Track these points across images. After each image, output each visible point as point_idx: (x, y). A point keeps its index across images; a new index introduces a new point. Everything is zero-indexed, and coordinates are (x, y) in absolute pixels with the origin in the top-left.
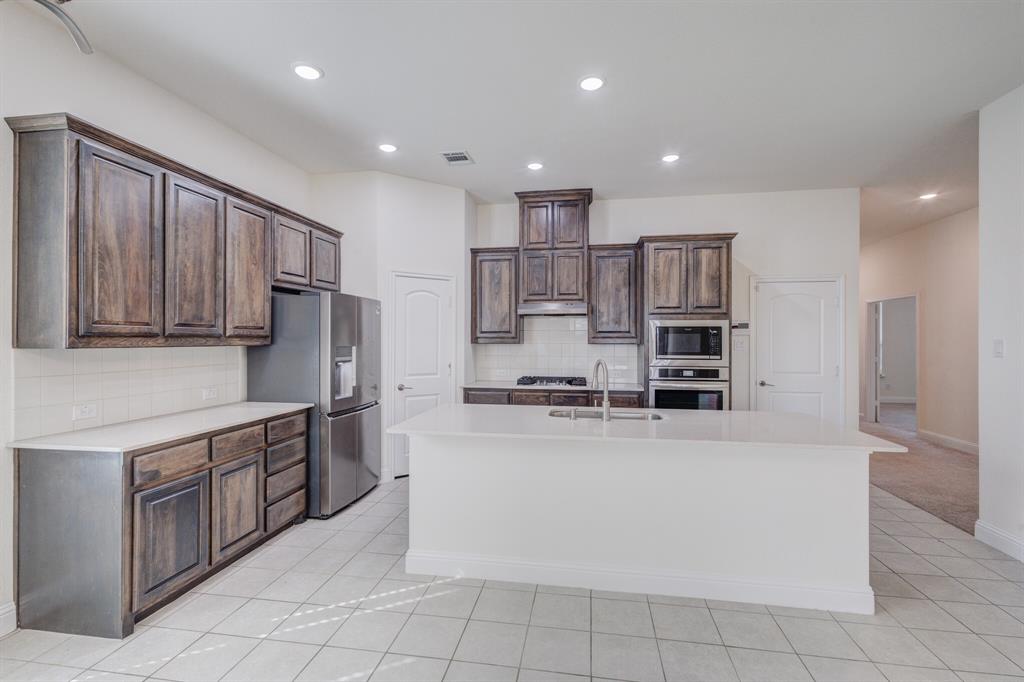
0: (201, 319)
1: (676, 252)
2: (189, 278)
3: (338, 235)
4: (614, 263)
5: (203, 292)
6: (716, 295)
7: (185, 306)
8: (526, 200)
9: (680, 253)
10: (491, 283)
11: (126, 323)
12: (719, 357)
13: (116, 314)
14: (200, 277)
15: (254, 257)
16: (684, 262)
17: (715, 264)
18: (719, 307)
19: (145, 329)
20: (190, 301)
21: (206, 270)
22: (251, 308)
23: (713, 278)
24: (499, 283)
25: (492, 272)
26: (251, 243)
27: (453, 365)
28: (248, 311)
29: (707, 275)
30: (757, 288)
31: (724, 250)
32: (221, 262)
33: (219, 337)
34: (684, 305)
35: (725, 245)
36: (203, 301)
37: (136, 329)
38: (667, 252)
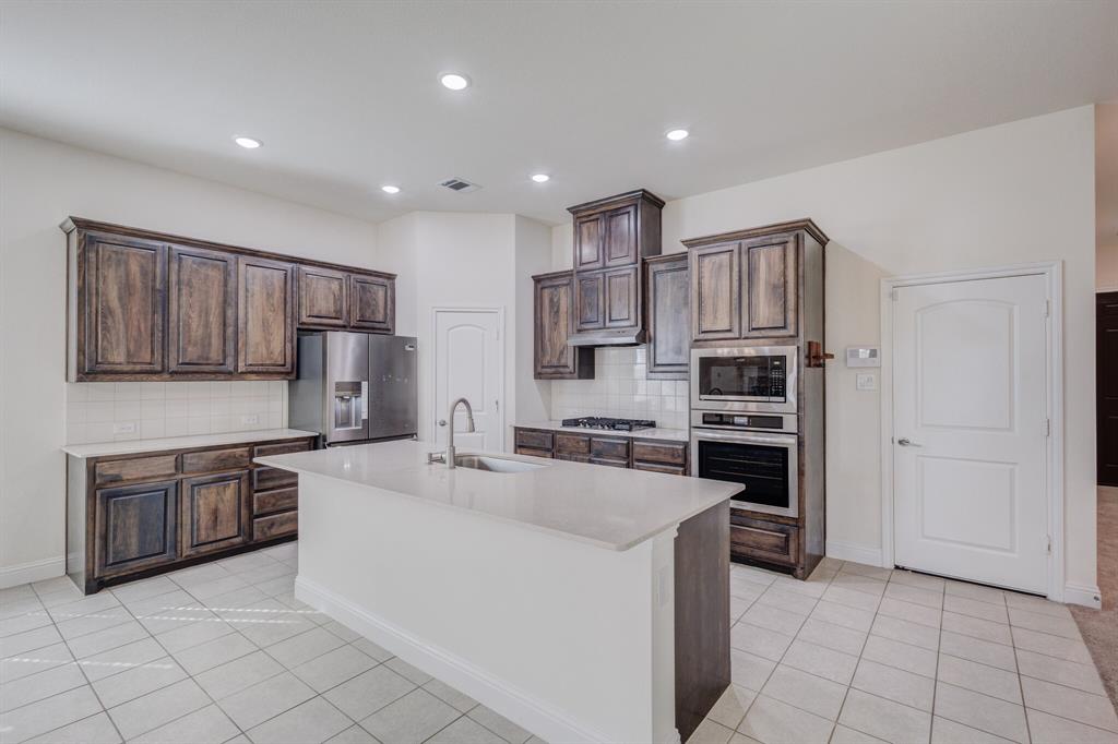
0: (207, 359)
1: (725, 257)
2: (194, 326)
3: (391, 277)
4: (673, 278)
5: (210, 337)
6: (779, 309)
7: (190, 349)
8: (579, 215)
9: (731, 256)
10: (550, 312)
11: (128, 363)
12: (782, 399)
13: (118, 356)
14: (207, 325)
15: (273, 305)
16: (736, 269)
17: (778, 267)
18: (784, 327)
19: (148, 367)
20: (195, 345)
21: (214, 320)
22: (267, 349)
23: (775, 287)
24: (558, 311)
25: (551, 300)
26: (268, 294)
27: (501, 403)
28: (265, 352)
29: (767, 283)
30: (893, 296)
31: (791, 247)
32: (230, 313)
33: (230, 373)
34: (736, 328)
35: (792, 238)
36: (210, 344)
37: (138, 368)
38: (714, 258)
